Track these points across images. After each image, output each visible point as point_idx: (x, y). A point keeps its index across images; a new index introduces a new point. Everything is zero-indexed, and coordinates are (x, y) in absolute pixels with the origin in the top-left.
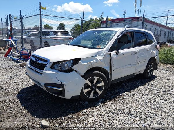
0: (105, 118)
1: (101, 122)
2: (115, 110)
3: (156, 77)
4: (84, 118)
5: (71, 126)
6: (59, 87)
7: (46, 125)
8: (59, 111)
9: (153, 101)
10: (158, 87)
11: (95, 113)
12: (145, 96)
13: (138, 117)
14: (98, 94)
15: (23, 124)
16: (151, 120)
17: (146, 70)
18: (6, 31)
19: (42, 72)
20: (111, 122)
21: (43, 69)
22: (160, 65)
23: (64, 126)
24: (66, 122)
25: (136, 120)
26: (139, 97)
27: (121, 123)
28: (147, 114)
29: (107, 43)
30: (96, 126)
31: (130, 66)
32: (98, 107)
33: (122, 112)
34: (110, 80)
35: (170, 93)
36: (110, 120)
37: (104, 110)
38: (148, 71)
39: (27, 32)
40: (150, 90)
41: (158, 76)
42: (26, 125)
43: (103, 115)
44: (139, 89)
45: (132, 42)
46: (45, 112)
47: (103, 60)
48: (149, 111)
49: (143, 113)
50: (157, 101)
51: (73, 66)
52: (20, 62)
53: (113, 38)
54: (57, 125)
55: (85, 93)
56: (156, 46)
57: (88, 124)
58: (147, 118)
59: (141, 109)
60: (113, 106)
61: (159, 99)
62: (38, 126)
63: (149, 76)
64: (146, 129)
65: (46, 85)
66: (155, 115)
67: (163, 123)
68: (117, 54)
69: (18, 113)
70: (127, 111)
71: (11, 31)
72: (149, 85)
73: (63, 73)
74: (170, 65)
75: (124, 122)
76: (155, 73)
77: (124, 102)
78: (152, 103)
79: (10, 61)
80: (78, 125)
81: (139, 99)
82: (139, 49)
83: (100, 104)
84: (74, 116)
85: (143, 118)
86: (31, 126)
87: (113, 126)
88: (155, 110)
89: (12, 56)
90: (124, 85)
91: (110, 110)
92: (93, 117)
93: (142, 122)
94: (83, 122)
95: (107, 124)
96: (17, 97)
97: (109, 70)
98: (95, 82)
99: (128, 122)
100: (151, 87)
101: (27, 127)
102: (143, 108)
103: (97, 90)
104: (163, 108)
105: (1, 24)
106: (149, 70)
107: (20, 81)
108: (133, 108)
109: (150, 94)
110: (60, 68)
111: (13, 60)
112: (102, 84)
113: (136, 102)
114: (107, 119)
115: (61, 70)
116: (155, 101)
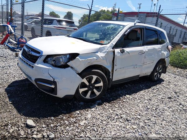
0: (99, 123)
1: (93, 127)
2: (111, 114)
3: (163, 81)
4: (76, 120)
5: (60, 128)
6: (51, 84)
7: (31, 125)
8: (49, 110)
9: (156, 107)
10: (164, 92)
11: (89, 116)
12: (147, 101)
13: (135, 124)
14: (96, 95)
15: (6, 121)
16: (149, 129)
17: (153, 73)
18: (6, 15)
19: (33, 66)
20: (105, 127)
21: (34, 62)
22: (170, 68)
23: (52, 127)
24: (55, 124)
25: (133, 127)
26: (141, 101)
27: (116, 129)
28: (146, 121)
29: (112, 39)
30: (87, 130)
31: (135, 67)
32: (93, 109)
33: (119, 117)
34: (111, 81)
35: (175, 101)
36: (104, 125)
37: (99, 113)
38: (156, 74)
39: (30, 18)
40: (154, 95)
41: (165, 79)
42: (9, 123)
43: (97, 119)
44: (142, 92)
45: (141, 40)
46: (33, 110)
47: (105, 58)
48: (148, 118)
49: (142, 120)
50: (159, 108)
51: (69, 61)
52: (17, 51)
53: (119, 33)
54: (44, 126)
55: (81, 93)
56: (168, 46)
57: (79, 127)
58: (146, 127)
59: (140, 116)
60: (110, 110)
61: (162, 106)
62: (23, 125)
63: (156, 79)
64: (142, 138)
65: (37, 80)
66: (155, 123)
67: (162, 133)
68: (122, 53)
69: (3, 108)
70: (124, 116)
71: (11, 16)
72: (153, 90)
73: (57, 68)
74: (180, 69)
75: (119, 129)
76: (163, 76)
77: (123, 105)
78: (153, 109)
79: (6, 49)
80: (68, 128)
81: (140, 104)
82: (148, 49)
83: (97, 106)
84: (64, 118)
85: (140, 126)
86: (15, 124)
87: (106, 132)
88: (155, 118)
89: (9, 44)
90: (127, 86)
91: (106, 113)
92: (86, 120)
93: (139, 131)
94: (74, 125)
95: (100, 129)
96: (6, 90)
97: (110, 70)
98: (93, 82)
99: (124, 129)
100: (156, 91)
101: (9, 125)
102: (143, 115)
103: (95, 90)
104: (165, 116)
105: (1, 7)
106: (156, 72)
107: (13, 72)
108: (132, 113)
109: (154, 99)
110: (55, 63)
111: (9, 48)
112: (101, 84)
113: (136, 107)
114: (101, 123)
115: (55, 65)
116: (157, 107)
